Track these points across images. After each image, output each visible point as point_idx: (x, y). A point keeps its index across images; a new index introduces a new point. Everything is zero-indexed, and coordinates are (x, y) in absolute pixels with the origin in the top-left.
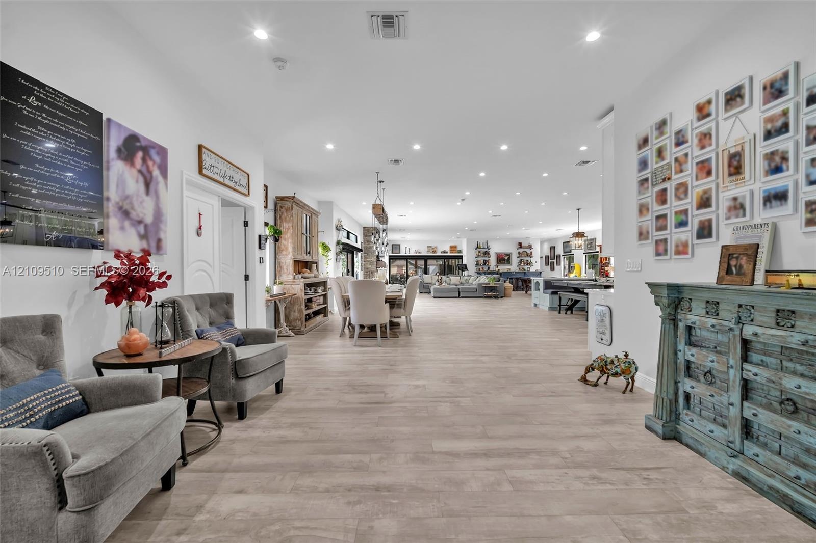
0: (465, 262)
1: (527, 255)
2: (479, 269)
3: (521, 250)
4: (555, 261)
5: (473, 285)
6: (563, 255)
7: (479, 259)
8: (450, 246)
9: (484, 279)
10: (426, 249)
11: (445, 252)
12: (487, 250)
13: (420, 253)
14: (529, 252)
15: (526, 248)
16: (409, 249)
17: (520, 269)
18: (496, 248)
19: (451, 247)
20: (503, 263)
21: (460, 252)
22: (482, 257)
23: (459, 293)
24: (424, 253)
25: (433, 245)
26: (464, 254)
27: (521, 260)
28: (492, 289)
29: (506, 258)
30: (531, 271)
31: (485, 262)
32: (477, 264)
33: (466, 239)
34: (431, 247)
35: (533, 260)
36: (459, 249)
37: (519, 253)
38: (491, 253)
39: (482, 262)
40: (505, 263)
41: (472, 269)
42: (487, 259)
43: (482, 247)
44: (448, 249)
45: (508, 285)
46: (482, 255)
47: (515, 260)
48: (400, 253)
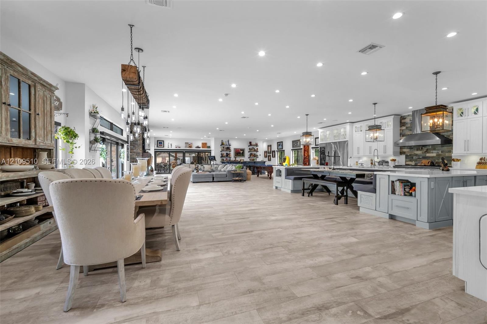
0: (213, 154)
1: (255, 151)
2: (223, 159)
3: (251, 147)
4: (271, 155)
5: (222, 171)
6: (277, 151)
7: (223, 152)
8: (202, 143)
9: (230, 167)
10: (184, 145)
11: (198, 147)
12: (229, 146)
13: (179, 147)
14: (256, 149)
15: (254, 145)
16: (171, 144)
17: (250, 159)
18: (235, 145)
20: (239, 156)
21: (209, 147)
22: (225, 151)
23: (213, 178)
24: (183, 147)
25: (189, 142)
26: (213, 148)
27: (251, 154)
28: (238, 175)
29: (241, 152)
30: (257, 161)
31: (228, 155)
32: (222, 156)
33: (214, 138)
35: (258, 154)
36: (208, 145)
37: (250, 149)
38: (231, 149)
39: (225, 154)
40: (240, 156)
41: (218, 159)
42: (228, 152)
43: (225, 144)
44: (200, 145)
45: (248, 171)
46: (225, 150)
47: (247, 154)
48: (164, 147)
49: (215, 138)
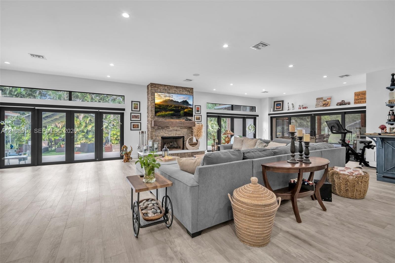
8: (355, 93)
10: (315, 102)
11: (343, 103)
13: (305, 108)
19: (357, 94)
24: (312, 106)
25: (325, 96)
34: (322, 98)
49: (367, 74)
